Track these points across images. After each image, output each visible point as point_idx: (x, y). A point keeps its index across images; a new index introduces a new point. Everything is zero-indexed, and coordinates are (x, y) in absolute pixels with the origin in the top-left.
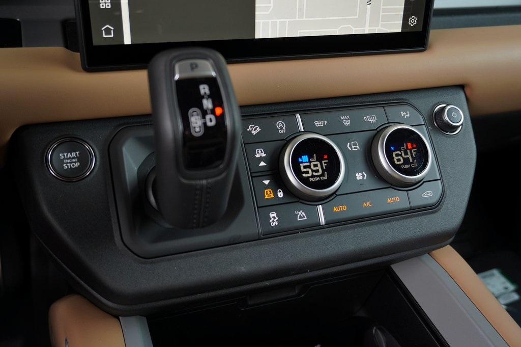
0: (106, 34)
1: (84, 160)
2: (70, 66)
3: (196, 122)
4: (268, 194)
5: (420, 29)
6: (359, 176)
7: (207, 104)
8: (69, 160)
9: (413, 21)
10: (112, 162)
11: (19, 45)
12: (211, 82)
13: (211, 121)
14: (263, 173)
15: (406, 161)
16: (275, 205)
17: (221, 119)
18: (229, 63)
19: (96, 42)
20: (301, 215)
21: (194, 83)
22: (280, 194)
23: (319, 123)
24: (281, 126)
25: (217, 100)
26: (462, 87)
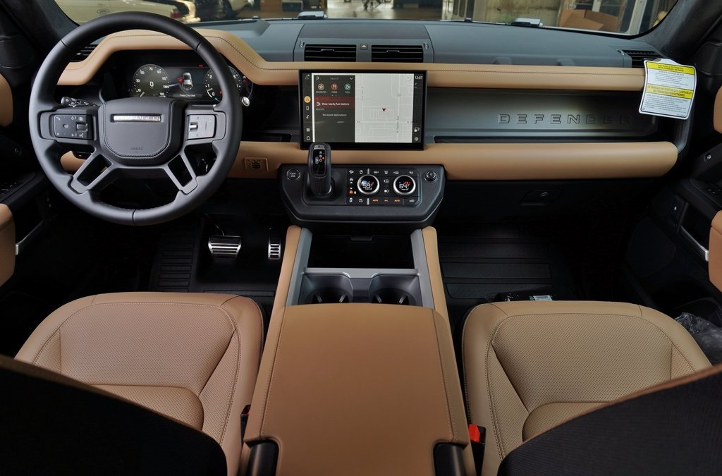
0: (308, 139)
1: (297, 176)
2: (297, 148)
3: (317, 160)
4: (351, 192)
5: (420, 142)
6: (386, 191)
7: (321, 156)
8: (293, 175)
9: (417, 139)
10: (304, 178)
11: (289, 141)
12: (323, 151)
13: (321, 160)
14: (351, 186)
15: (404, 188)
16: (352, 196)
17: (323, 160)
18: (332, 149)
19: (305, 141)
20: (361, 200)
21: (318, 151)
22: (355, 193)
23: (375, 172)
24: (361, 172)
25: (323, 156)
26: (442, 165)
